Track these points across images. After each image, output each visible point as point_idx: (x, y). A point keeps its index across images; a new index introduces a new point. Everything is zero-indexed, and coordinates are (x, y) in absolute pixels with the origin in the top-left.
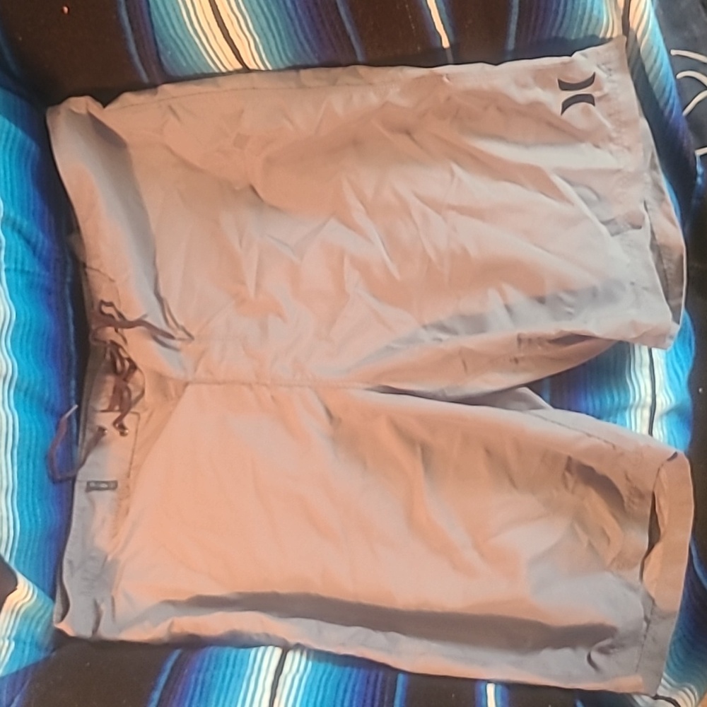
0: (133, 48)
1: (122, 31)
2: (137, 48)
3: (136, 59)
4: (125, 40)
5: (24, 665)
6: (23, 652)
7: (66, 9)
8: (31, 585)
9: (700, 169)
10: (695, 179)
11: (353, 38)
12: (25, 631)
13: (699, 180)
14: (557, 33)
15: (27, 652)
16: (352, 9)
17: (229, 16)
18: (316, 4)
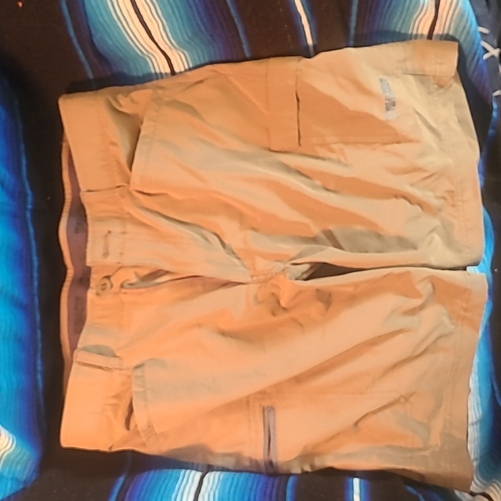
0: (72, 33)
2: (75, 32)
3: (75, 41)
5: (7, 495)
6: (6, 486)
7: (20, 4)
8: (11, 436)
9: (495, 106)
10: (492, 112)
11: (236, 20)
12: (7, 470)
13: (495, 114)
15: (9, 485)
17: (143, 5)
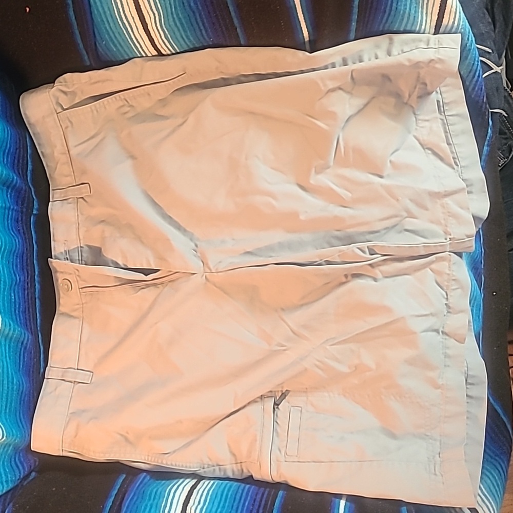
1: (71, 26)
4: (73, 33)
14: (384, 27)
16: (238, 7)
18: (212, 3)
